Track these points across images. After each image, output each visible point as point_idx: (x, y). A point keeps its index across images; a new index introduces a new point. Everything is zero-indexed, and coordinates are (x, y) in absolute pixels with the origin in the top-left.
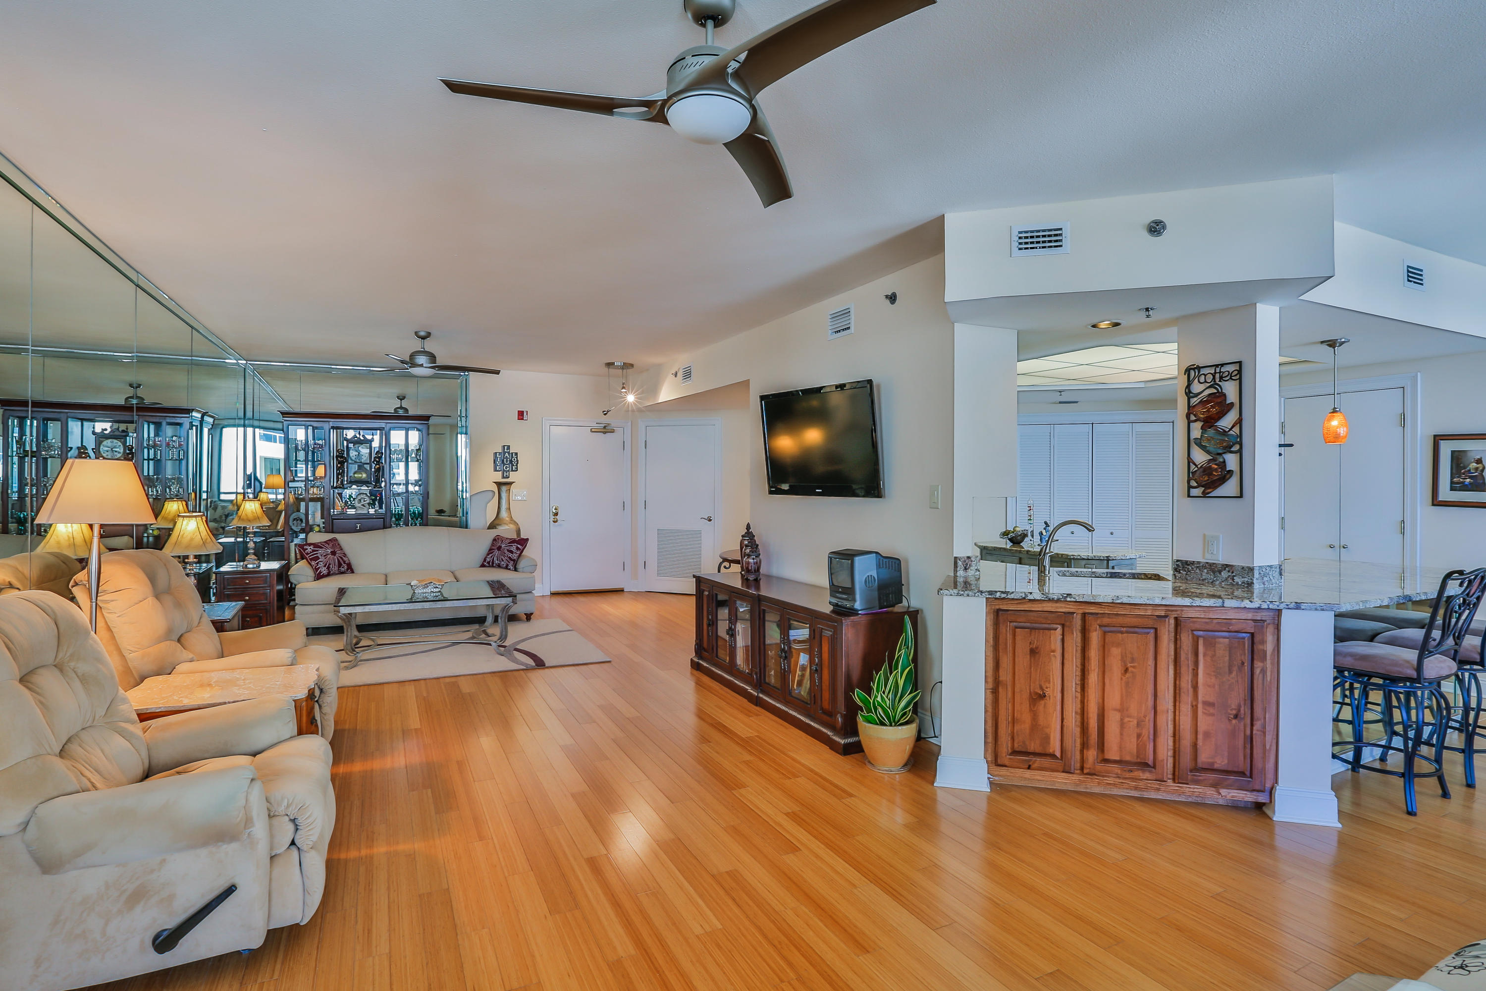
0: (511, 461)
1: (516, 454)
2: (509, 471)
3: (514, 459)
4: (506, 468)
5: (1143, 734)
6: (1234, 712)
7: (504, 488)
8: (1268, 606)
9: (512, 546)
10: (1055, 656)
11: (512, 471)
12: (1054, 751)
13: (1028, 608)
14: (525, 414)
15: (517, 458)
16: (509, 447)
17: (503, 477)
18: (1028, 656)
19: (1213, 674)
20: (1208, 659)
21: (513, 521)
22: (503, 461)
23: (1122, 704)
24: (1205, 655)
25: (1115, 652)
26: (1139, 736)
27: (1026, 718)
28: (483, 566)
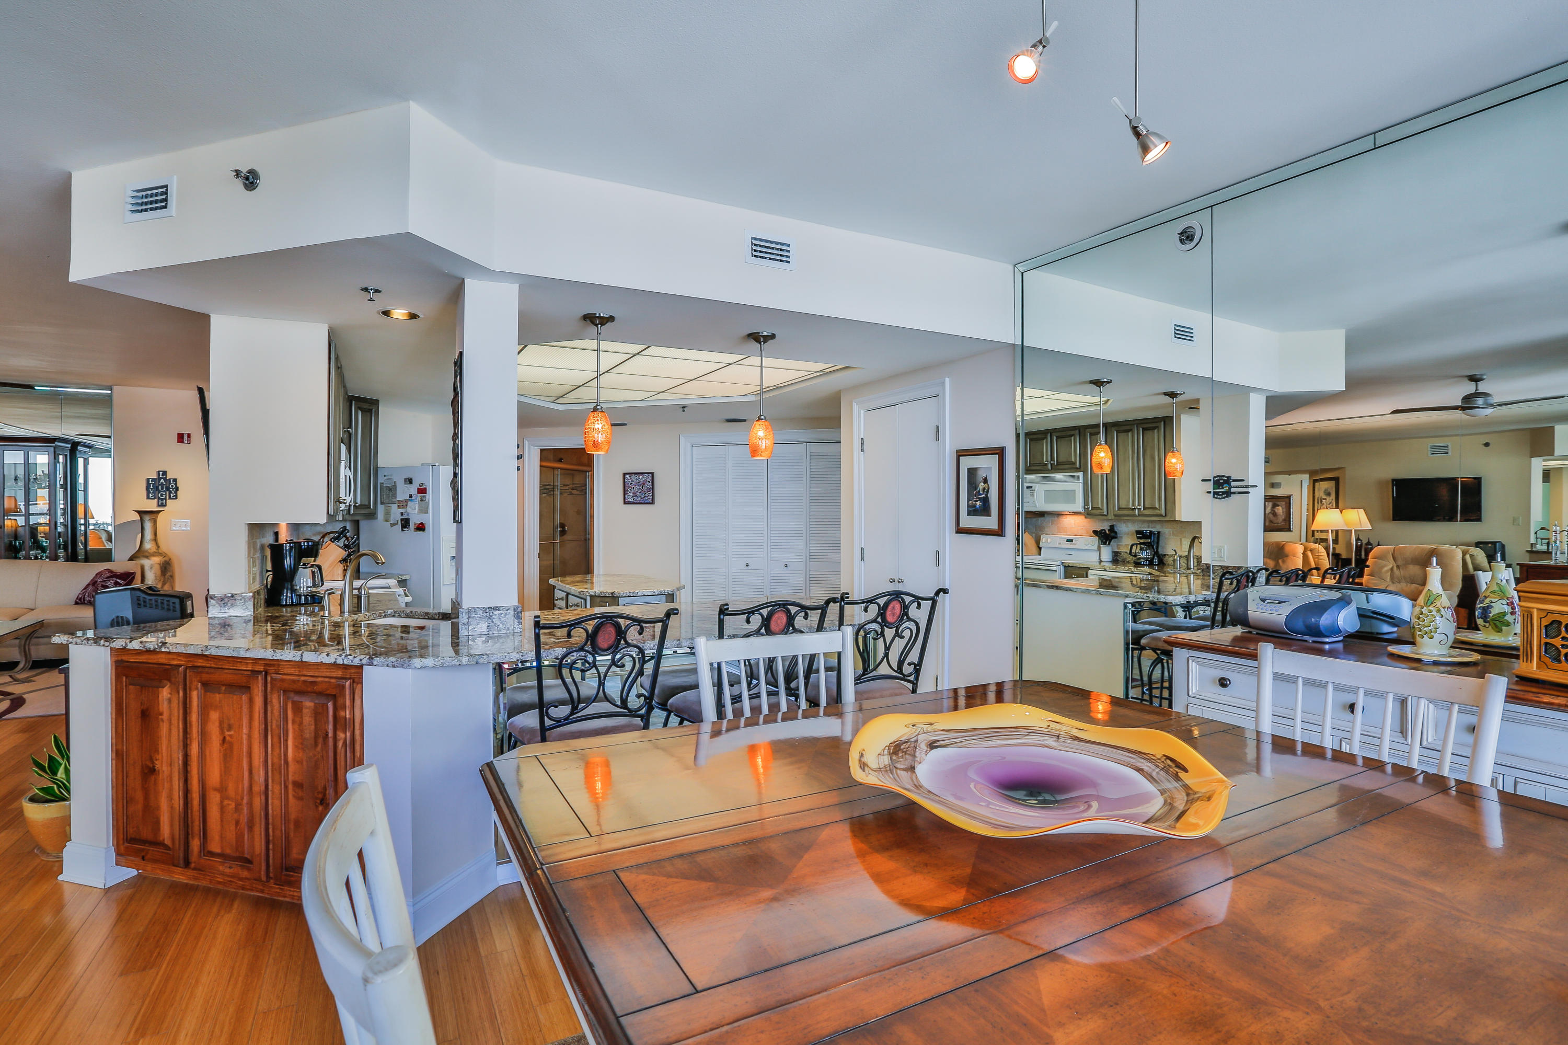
0: (168, 489)
1: (175, 480)
2: (165, 498)
3: (172, 486)
4: (162, 495)
5: (241, 821)
6: (320, 796)
7: (147, 518)
8: (343, 660)
9: (109, 581)
10: (162, 720)
11: (170, 498)
12: (164, 840)
13: (146, 659)
14: (186, 437)
15: (176, 484)
16: (165, 473)
17: (159, 506)
18: (140, 719)
19: (300, 746)
20: (296, 726)
21: (158, 553)
22: (157, 488)
23: (221, 782)
24: (294, 722)
25: (214, 716)
26: (237, 823)
27: (139, 795)
28: (76, 603)
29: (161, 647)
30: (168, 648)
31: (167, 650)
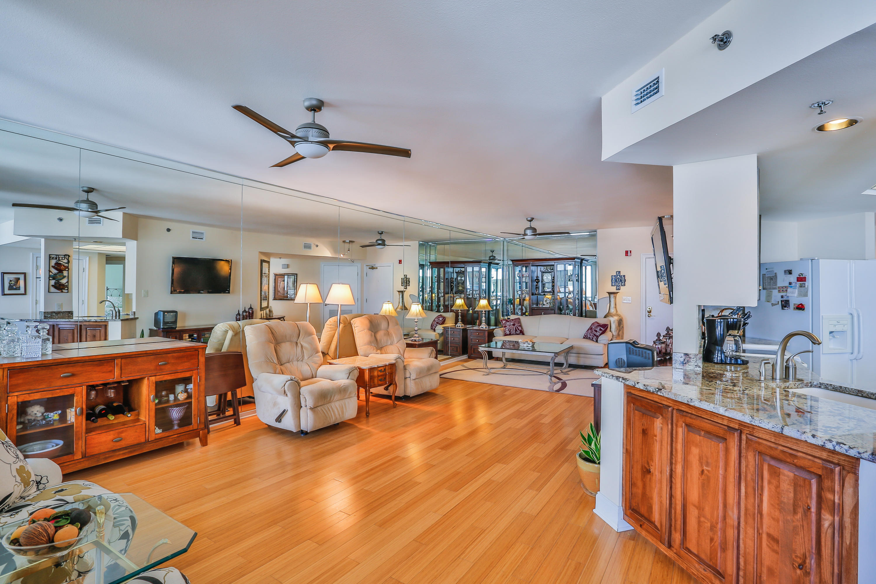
0: (621, 280)
1: (624, 276)
2: (620, 286)
3: (623, 279)
4: (618, 284)
5: (715, 540)
6: (799, 561)
7: (612, 296)
9: (597, 328)
10: (656, 440)
11: (622, 286)
12: (655, 522)
13: (646, 395)
14: (629, 252)
15: (625, 278)
16: (619, 272)
17: (617, 290)
18: (641, 435)
19: (777, 506)
20: (773, 488)
21: (617, 315)
22: (616, 280)
23: (699, 502)
24: (769, 482)
25: (695, 451)
26: (712, 540)
27: (640, 484)
28: (584, 338)
29: (658, 391)
30: (663, 394)
31: (661, 394)
